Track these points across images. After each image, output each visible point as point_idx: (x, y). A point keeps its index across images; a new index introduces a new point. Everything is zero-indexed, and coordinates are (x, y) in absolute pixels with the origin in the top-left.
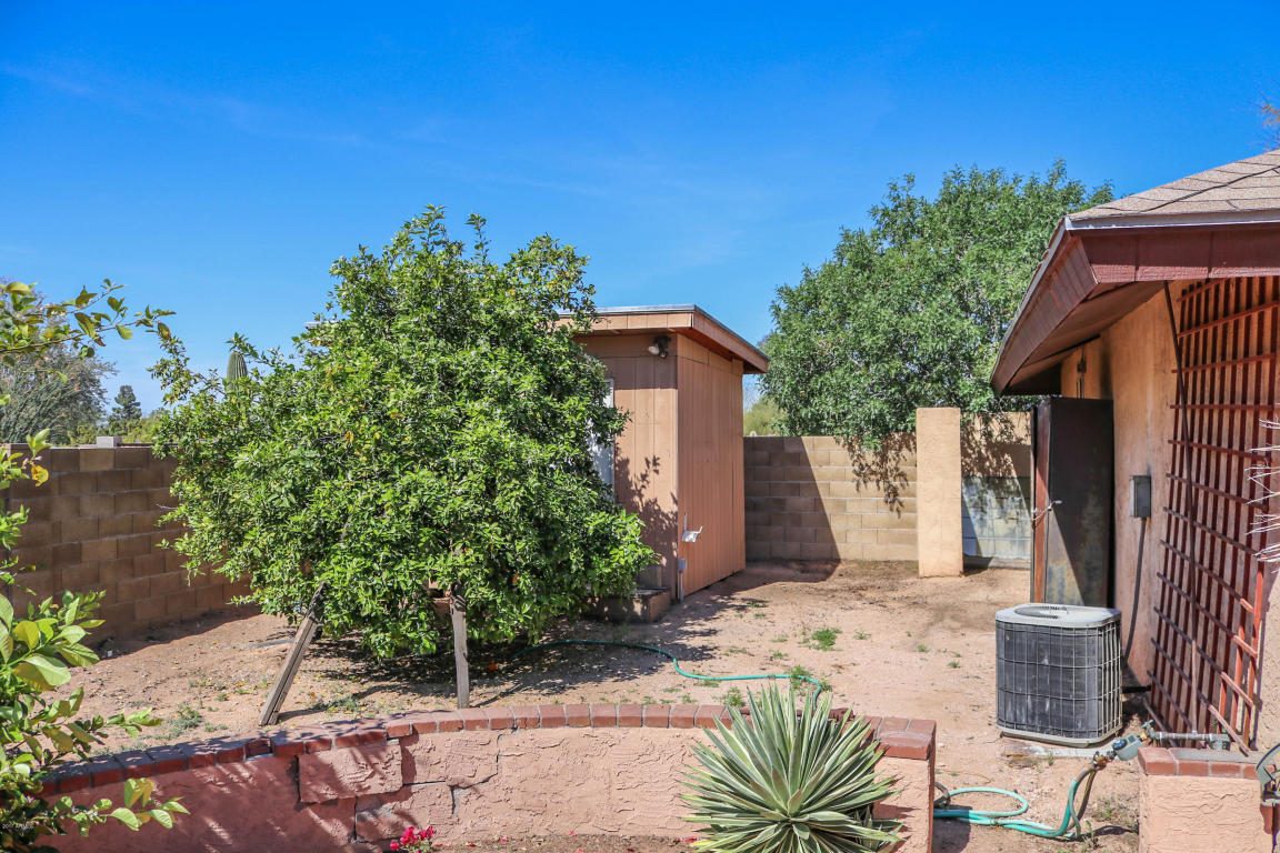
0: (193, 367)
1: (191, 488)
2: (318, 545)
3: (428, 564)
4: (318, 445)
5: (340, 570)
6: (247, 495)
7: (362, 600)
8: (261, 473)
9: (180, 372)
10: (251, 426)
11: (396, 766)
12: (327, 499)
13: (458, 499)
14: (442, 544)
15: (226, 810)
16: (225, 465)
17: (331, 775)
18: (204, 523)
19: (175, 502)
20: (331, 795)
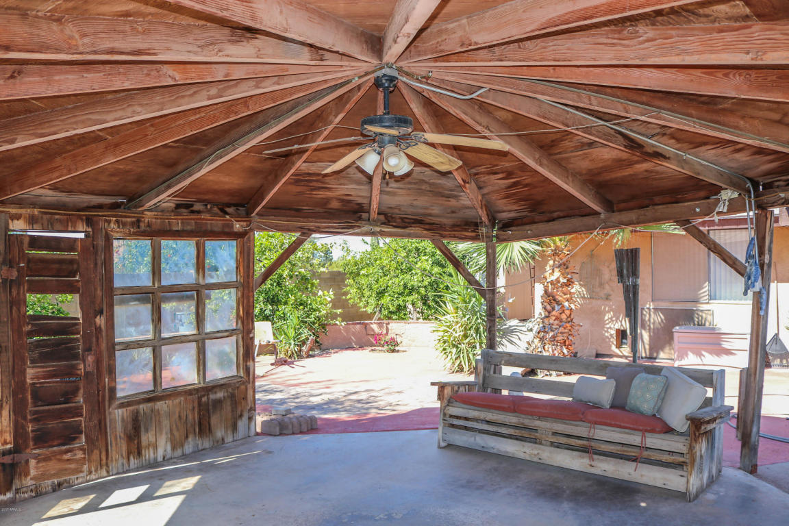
0: (351, 248)
1: (351, 281)
2: (380, 294)
3: (407, 298)
4: (382, 269)
5: (386, 300)
6: (363, 281)
7: (390, 307)
8: (367, 276)
9: (348, 250)
10: (366, 264)
11: (385, 329)
12: (383, 282)
13: (415, 281)
14: (410, 294)
15: (354, 334)
16: (358, 274)
17: (373, 330)
18: (353, 291)
19: (347, 286)
20: (372, 333)
